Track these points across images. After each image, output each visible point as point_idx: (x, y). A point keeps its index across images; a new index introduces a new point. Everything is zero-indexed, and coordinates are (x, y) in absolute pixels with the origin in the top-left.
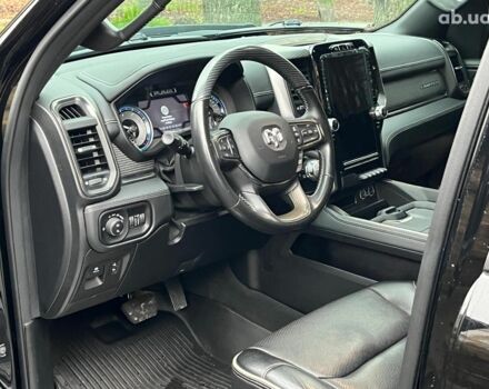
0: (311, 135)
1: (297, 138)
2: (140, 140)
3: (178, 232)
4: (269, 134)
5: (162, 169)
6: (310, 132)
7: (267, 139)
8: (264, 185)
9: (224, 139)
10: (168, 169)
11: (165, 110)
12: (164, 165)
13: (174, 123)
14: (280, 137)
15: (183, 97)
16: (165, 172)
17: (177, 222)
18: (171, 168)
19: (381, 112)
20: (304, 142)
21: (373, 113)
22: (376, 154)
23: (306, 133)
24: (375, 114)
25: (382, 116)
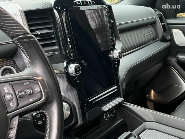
0: (31, 95)
1: (10, 101)
19: (118, 55)
20: (20, 106)
21: (112, 55)
22: (116, 87)
23: (23, 93)
24: (113, 56)
25: (119, 58)
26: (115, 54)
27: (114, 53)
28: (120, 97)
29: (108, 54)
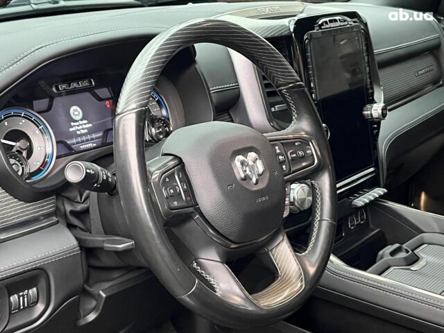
0: (303, 158)
1: (282, 163)
2: (34, 163)
3: (94, 303)
4: (243, 163)
5: (68, 208)
6: (301, 153)
7: (239, 173)
8: (233, 246)
9: (171, 176)
10: (79, 207)
11: (76, 112)
12: (71, 201)
13: (91, 131)
14: (260, 167)
15: (104, 92)
16: (72, 212)
17: (92, 290)
18: (84, 206)
19: (380, 112)
20: (292, 170)
21: (369, 112)
22: (372, 169)
23: (294, 155)
24: (371, 114)
25: (381, 117)
26: (375, 110)
27: (373, 108)
28: (380, 187)
29: (362, 110)
